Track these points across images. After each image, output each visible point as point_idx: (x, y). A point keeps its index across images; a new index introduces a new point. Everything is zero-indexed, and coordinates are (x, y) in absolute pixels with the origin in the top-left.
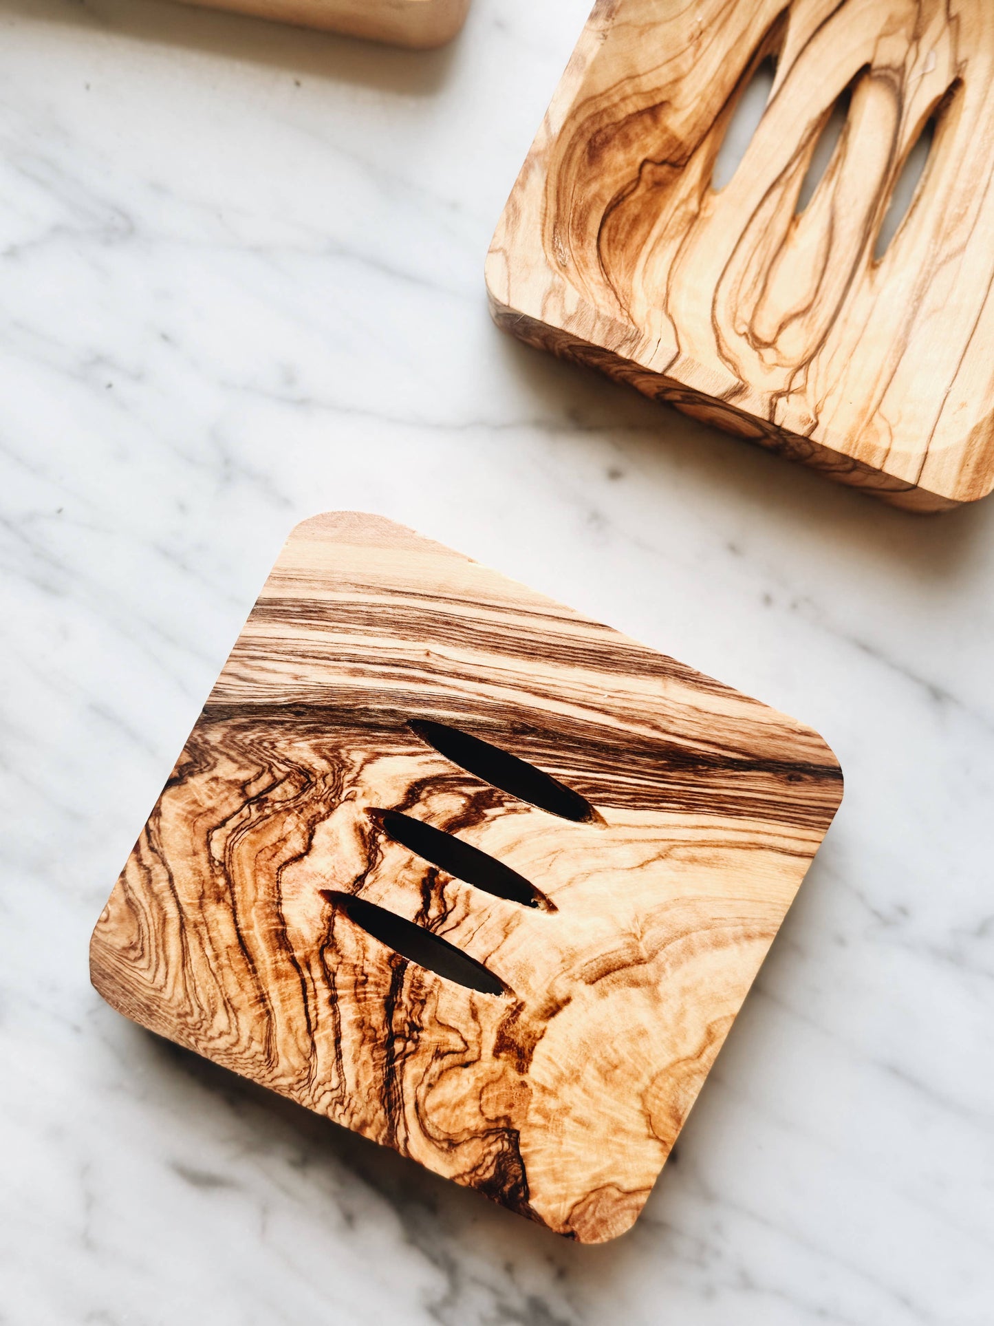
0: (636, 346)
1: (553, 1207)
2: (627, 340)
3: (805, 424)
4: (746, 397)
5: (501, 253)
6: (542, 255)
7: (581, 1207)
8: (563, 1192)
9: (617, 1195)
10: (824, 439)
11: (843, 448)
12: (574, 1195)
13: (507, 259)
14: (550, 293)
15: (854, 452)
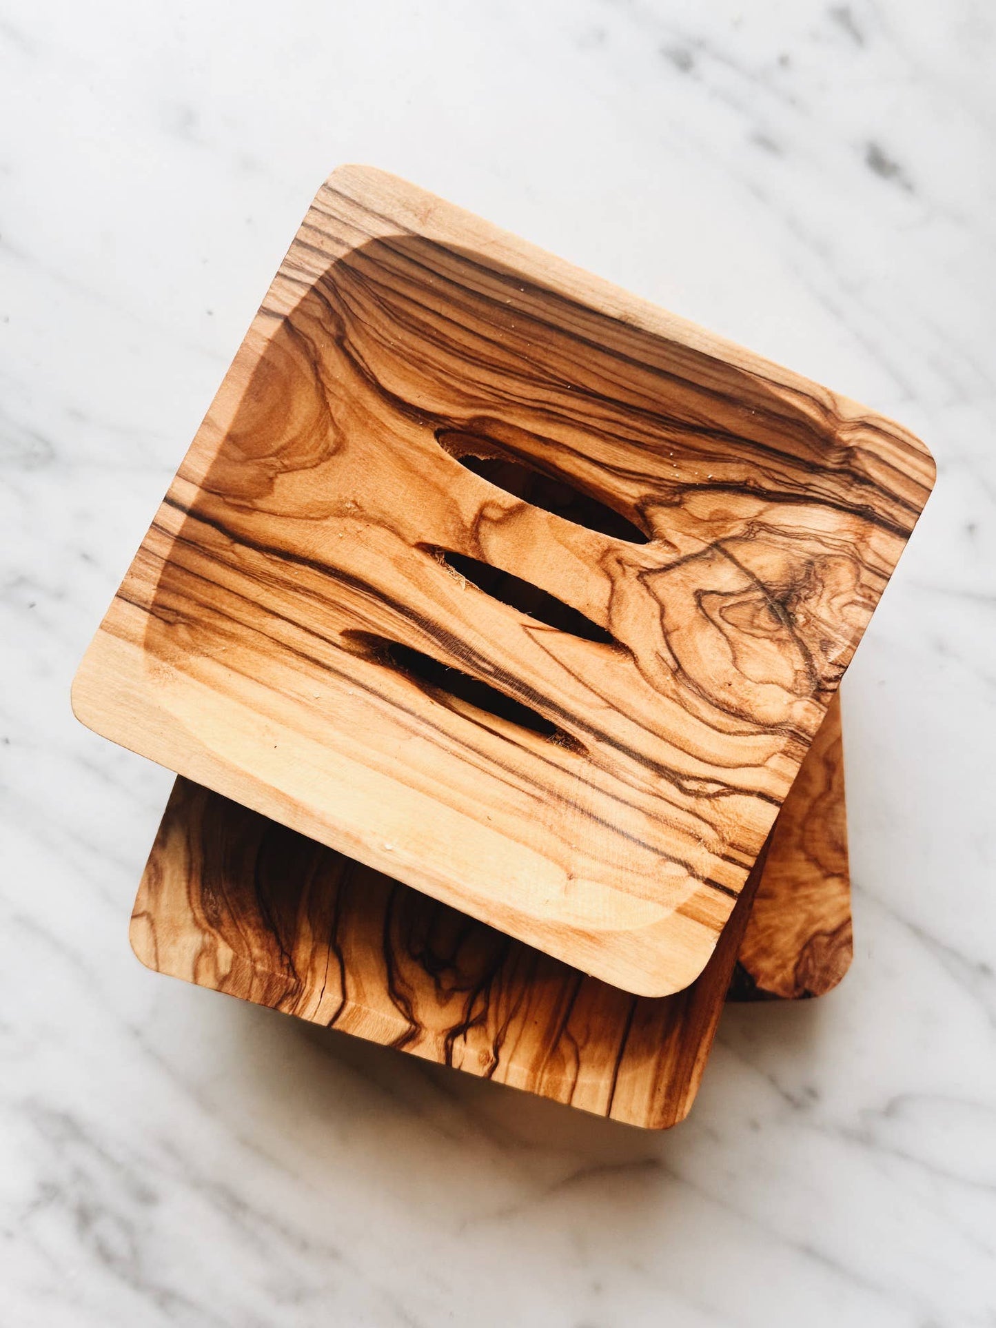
0: (298, 1000)
1: (778, 979)
2: (289, 994)
3: (485, 1065)
4: (420, 1042)
5: (145, 918)
6: (190, 915)
7: (802, 965)
8: (779, 962)
9: (825, 940)
10: (506, 1079)
11: (527, 1085)
12: (790, 959)
13: (152, 923)
14: (201, 954)
15: (539, 1091)
